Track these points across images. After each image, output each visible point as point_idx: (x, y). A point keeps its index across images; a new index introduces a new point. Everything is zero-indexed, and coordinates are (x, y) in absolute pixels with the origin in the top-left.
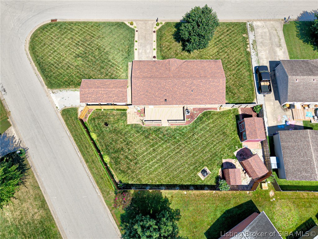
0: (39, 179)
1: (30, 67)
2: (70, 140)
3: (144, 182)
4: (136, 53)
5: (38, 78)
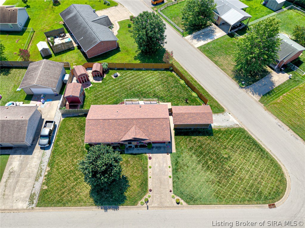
0: (224, 74)
1: (269, 147)
2: (211, 93)
4: (169, 163)
5: (256, 137)
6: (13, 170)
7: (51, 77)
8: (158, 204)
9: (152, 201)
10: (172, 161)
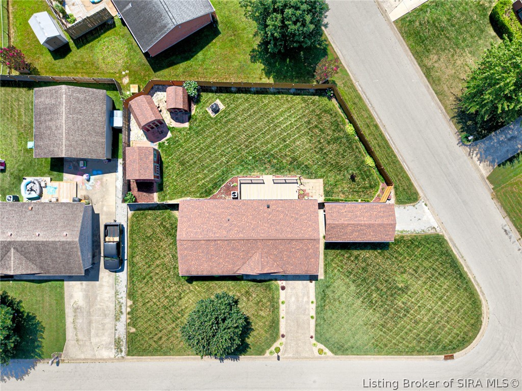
1: (474, 271)
2: (402, 156)
3: (298, 99)
4: (312, 297)
5: (459, 252)
6: (78, 306)
8: (293, 355)
9: (286, 350)
10: (317, 294)
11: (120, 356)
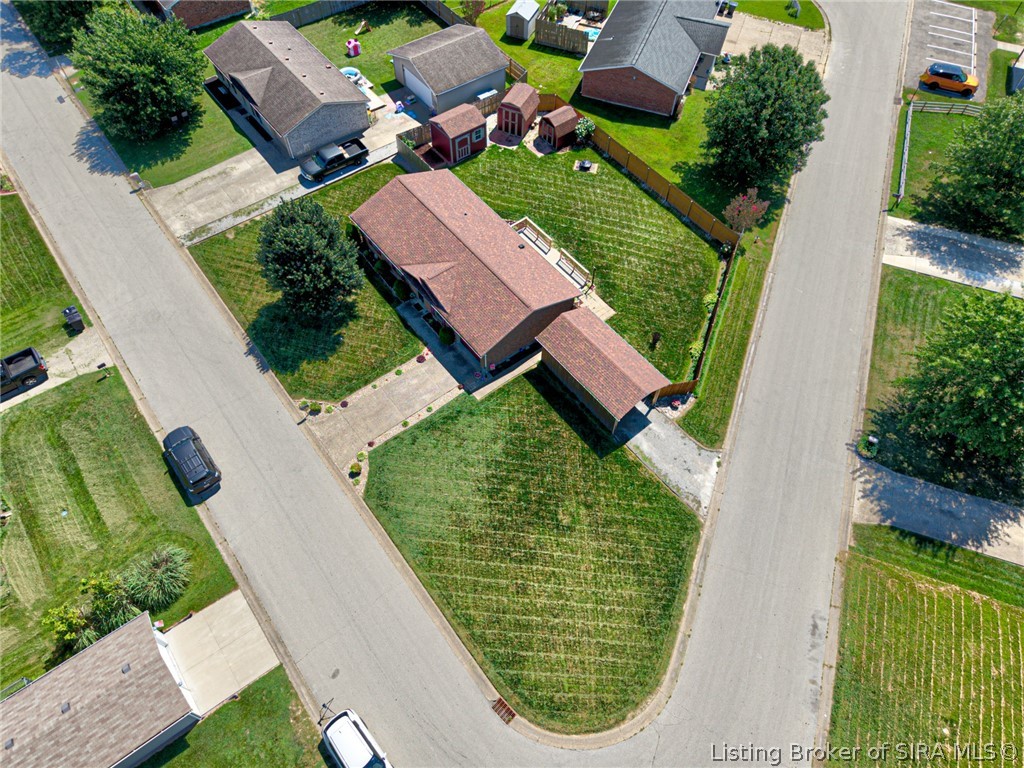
0: (862, 380)
3: (683, 229)
4: (439, 403)
6: (230, 173)
7: (452, 70)
8: (322, 438)
9: (323, 422)
10: (449, 406)
11: (183, 241)
